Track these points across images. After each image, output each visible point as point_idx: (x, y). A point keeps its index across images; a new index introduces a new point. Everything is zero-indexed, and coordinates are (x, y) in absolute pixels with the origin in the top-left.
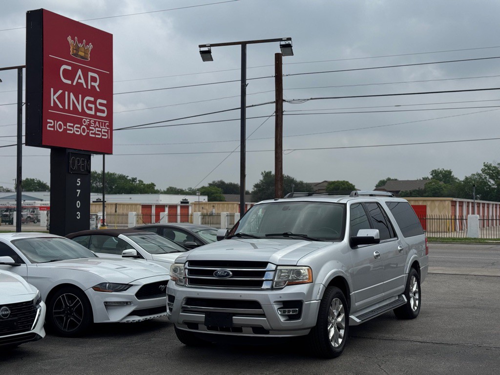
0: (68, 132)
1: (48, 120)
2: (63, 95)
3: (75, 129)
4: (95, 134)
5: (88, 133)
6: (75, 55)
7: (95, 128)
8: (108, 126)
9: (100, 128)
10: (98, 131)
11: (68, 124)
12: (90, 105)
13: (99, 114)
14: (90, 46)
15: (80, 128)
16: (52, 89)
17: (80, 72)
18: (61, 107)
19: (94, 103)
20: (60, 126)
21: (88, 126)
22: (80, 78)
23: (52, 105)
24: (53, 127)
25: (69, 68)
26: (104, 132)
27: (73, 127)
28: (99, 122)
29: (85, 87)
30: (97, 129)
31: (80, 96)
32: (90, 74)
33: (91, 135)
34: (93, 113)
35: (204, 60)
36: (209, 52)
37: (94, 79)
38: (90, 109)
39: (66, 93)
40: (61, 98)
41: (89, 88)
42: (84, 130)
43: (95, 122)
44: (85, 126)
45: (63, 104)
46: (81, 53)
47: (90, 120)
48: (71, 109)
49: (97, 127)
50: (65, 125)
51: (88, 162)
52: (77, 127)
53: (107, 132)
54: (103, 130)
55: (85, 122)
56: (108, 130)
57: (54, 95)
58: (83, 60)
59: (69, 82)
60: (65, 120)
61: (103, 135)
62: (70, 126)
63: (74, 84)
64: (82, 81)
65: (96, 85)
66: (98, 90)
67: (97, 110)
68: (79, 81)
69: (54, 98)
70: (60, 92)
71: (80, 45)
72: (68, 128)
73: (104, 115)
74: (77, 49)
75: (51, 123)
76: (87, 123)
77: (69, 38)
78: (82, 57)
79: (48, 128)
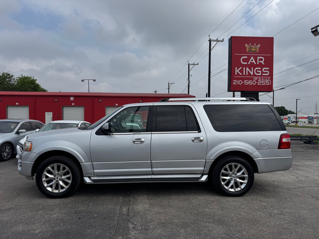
0: (245, 84)
1: (234, 81)
2: (242, 69)
3: (249, 82)
4: (261, 83)
5: (257, 84)
6: (250, 51)
7: (261, 81)
8: (269, 79)
9: (264, 80)
10: (263, 82)
11: (245, 81)
12: (258, 71)
13: (263, 74)
14: (259, 45)
15: (252, 82)
16: (236, 68)
17: (252, 58)
18: (241, 74)
19: (261, 70)
20: (240, 82)
21: (257, 81)
22: (252, 60)
23: (236, 74)
24: (237, 83)
25: (246, 57)
26: (267, 82)
27: (248, 82)
28: (264, 78)
29: (255, 63)
30: (262, 81)
31: (252, 68)
32: (258, 58)
33: (258, 84)
34: (260, 74)
35: (315, 36)
36: (316, 30)
37: (261, 60)
38: (259, 73)
39: (244, 68)
40: (241, 71)
41: (258, 64)
42: (254, 83)
43: (261, 78)
44: (256, 80)
45: (242, 73)
46: (252, 50)
47: (258, 78)
48: (247, 74)
49: (263, 80)
50: (243, 81)
51: (256, 96)
52: (250, 82)
53: (269, 82)
54: (266, 81)
55: (255, 79)
56: (270, 81)
57: (237, 70)
58: (254, 52)
59: (246, 63)
60: (243, 79)
61: (266, 83)
62: (246, 82)
63: (249, 63)
64: (254, 61)
65: (262, 62)
66: (263, 64)
67: (262, 72)
68: (252, 62)
69: (237, 71)
70: (241, 68)
71: (253, 46)
72: (245, 82)
73: (267, 74)
74: (251, 48)
75: (236, 81)
76: (256, 79)
77: (246, 45)
78: (253, 51)
79: (234, 84)
